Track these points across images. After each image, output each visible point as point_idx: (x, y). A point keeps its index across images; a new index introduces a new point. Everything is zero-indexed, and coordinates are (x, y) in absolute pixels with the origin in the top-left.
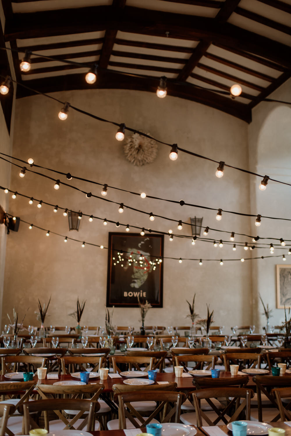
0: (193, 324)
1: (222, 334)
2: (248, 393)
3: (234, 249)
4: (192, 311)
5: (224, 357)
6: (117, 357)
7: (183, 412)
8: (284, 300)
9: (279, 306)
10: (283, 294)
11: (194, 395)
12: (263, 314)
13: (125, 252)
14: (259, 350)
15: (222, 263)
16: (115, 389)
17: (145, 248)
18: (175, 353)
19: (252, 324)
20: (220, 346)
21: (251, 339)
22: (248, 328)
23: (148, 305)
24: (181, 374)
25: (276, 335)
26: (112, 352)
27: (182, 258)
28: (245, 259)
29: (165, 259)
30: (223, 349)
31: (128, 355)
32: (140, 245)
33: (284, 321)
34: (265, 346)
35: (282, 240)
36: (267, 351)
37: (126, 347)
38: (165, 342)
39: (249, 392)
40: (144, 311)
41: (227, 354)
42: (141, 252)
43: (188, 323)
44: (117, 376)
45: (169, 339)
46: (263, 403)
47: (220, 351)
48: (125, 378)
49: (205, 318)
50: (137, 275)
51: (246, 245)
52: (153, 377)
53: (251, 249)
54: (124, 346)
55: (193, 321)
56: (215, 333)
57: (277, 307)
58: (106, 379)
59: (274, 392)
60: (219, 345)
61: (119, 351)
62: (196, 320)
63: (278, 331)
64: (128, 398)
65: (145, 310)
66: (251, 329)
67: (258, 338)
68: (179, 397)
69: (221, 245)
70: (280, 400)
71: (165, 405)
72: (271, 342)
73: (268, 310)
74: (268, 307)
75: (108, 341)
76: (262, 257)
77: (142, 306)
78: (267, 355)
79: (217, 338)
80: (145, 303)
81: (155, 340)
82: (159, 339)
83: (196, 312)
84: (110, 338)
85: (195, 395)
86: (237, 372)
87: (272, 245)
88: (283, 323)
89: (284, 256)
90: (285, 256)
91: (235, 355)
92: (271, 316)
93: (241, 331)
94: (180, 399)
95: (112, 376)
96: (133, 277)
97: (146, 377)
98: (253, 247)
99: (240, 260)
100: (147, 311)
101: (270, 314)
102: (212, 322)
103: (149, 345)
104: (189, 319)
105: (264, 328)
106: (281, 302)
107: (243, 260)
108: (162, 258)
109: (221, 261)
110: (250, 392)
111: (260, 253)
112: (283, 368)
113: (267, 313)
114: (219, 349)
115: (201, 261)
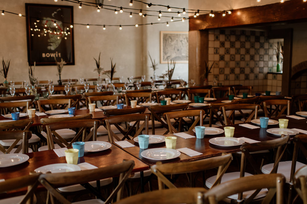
0: (99, 76)
1: (121, 82)
2: (146, 117)
3: (131, 16)
4: (98, 66)
5: (125, 96)
6: (41, 101)
8: (165, 57)
9: (162, 62)
10: (165, 53)
11: (107, 121)
12: (151, 67)
13: (41, 20)
14: (150, 91)
15: (121, 28)
16: (42, 122)
17: (58, 18)
18: (86, 96)
19: (143, 74)
20: (121, 90)
21: (143, 84)
22: (140, 78)
23: (63, 62)
24: (94, 109)
25: (161, 82)
26: (37, 98)
27: (89, 24)
28: (139, 25)
30: (123, 92)
31: (50, 99)
32: (53, 14)
33: (167, 70)
34: (154, 88)
35: (168, 7)
36: (155, 92)
37: (47, 94)
38: (79, 89)
39: (147, 116)
40: (60, 67)
41: (127, 94)
42: (54, 20)
43: (95, 75)
44: (43, 114)
45: (82, 87)
47: (121, 94)
48: (49, 115)
49: (110, 69)
50: (52, 40)
51: (141, 12)
52: (72, 112)
53: (144, 16)
54: (46, 94)
55: (99, 73)
56: (116, 82)
57: (160, 63)
58: (34, 116)
59: (165, 115)
60: (120, 89)
61: (42, 97)
62: (102, 72)
63: (162, 79)
64: (54, 127)
65: (61, 66)
66: (142, 78)
67: (149, 84)
68: (95, 123)
69: (121, 11)
70: (169, 121)
71: (84, 131)
72: (157, 86)
73: (155, 64)
74: (154, 62)
75: (33, 90)
76: (152, 24)
77: (58, 63)
78: (157, 93)
79: (118, 85)
80: (60, 61)
81: (71, 88)
82: (74, 87)
83: (101, 66)
84: (34, 87)
85: (107, 120)
86: (136, 106)
87: (160, 12)
88: (166, 71)
89: (167, 23)
90: (168, 23)
91: (133, 94)
92: (157, 68)
93: (135, 80)
94: (96, 124)
95: (39, 114)
96: (49, 41)
97: (67, 113)
98: (145, 15)
99: (135, 25)
100: (62, 67)
101: (156, 67)
102: (115, 72)
103: (66, 91)
104: (96, 72)
105: (151, 78)
106: (164, 58)
107: (137, 26)
108: (73, 24)
109: (120, 26)
110: (148, 116)
111: (149, 20)
112: (168, 101)
113: (154, 67)
114: (120, 92)
115: (104, 26)
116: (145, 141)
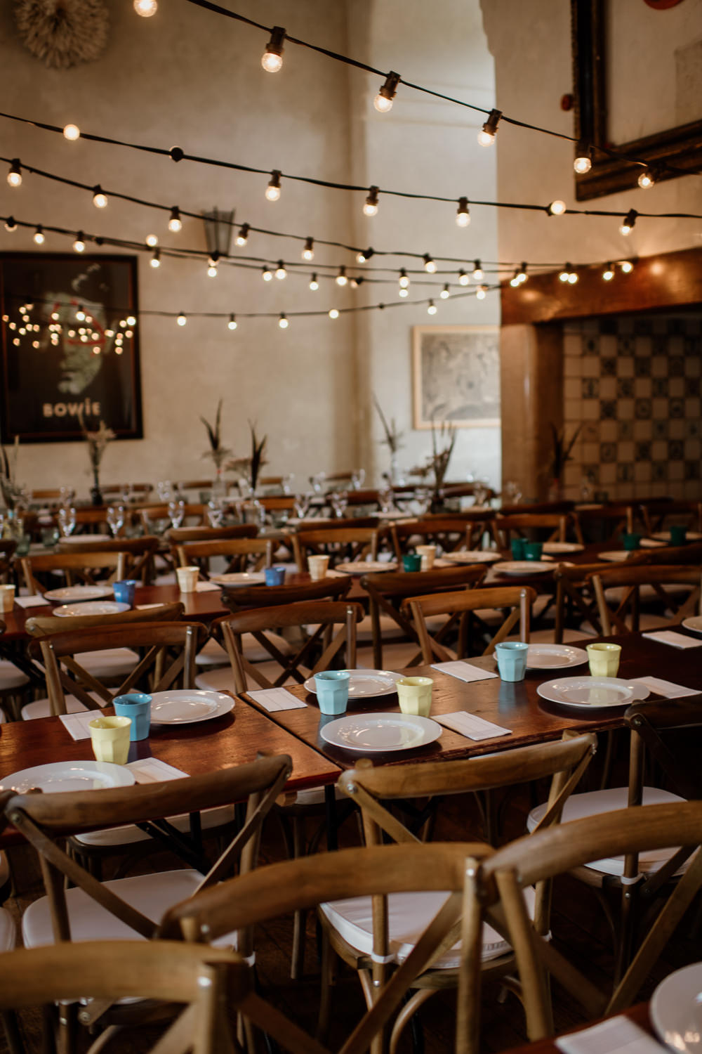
0: (219, 472)
1: (287, 490)
2: (350, 612)
3: (314, 286)
4: (215, 442)
5: (294, 540)
6: (34, 560)
7: (201, 669)
8: (430, 408)
9: (421, 423)
10: (429, 396)
11: (226, 626)
12: (383, 443)
13: (39, 302)
14: (373, 522)
15: (284, 324)
16: (32, 628)
17: (91, 292)
18: (175, 541)
19: (358, 467)
20: (284, 519)
21: (356, 499)
22: (347, 477)
23: (105, 433)
24: (194, 585)
25: (411, 489)
26: (23, 548)
27: (186, 311)
28: (340, 311)
29: (142, 317)
30: (291, 526)
31: (62, 552)
32: (75, 283)
33: (430, 454)
34: (388, 514)
35: (427, 258)
36: (392, 524)
37: (56, 536)
38: (154, 518)
39: (352, 609)
40: (96, 449)
41: (302, 534)
42: (80, 301)
43: (206, 469)
44: (38, 600)
45: (162, 512)
46: (384, 636)
47: (285, 531)
48: (56, 604)
49: (248, 454)
50: (73, 361)
51: (342, 274)
52: (126, 595)
53: (354, 284)
54: (51, 535)
55: (218, 465)
56: (272, 491)
57: (414, 426)
58: (11, 609)
59: (409, 606)
60: (282, 515)
61: (40, 546)
62: (226, 461)
63: (416, 480)
64: (66, 644)
65: (99, 445)
66: (354, 478)
67: (371, 498)
68: (189, 632)
69: (281, 274)
70: (422, 622)
71: (159, 657)
72: (401, 505)
73: (394, 430)
74: (393, 425)
75: (11, 524)
76: (382, 307)
77: (91, 435)
78: (393, 531)
79: (278, 503)
80: (97, 429)
81: (129, 515)
82: (138, 511)
83: (224, 443)
84: (13, 514)
85: (228, 624)
86: (324, 572)
87: (403, 273)
88: (428, 458)
89: (431, 303)
90: (435, 302)
91: (318, 535)
92: (402, 447)
93: (332, 484)
94: (192, 636)
95: (26, 601)
96: (63, 365)
97: (110, 598)
98: (359, 281)
99: (327, 313)
100: (104, 447)
101: (400, 442)
102: (264, 463)
103: (113, 526)
104: (209, 462)
105: (385, 476)
106: (424, 413)
107: (334, 314)
108: (135, 312)
109: (283, 316)
110: (355, 608)
111: (375, 294)
112: (428, 556)
113: (391, 441)
114: (283, 525)
115: (232, 318)
116: (336, 692)
